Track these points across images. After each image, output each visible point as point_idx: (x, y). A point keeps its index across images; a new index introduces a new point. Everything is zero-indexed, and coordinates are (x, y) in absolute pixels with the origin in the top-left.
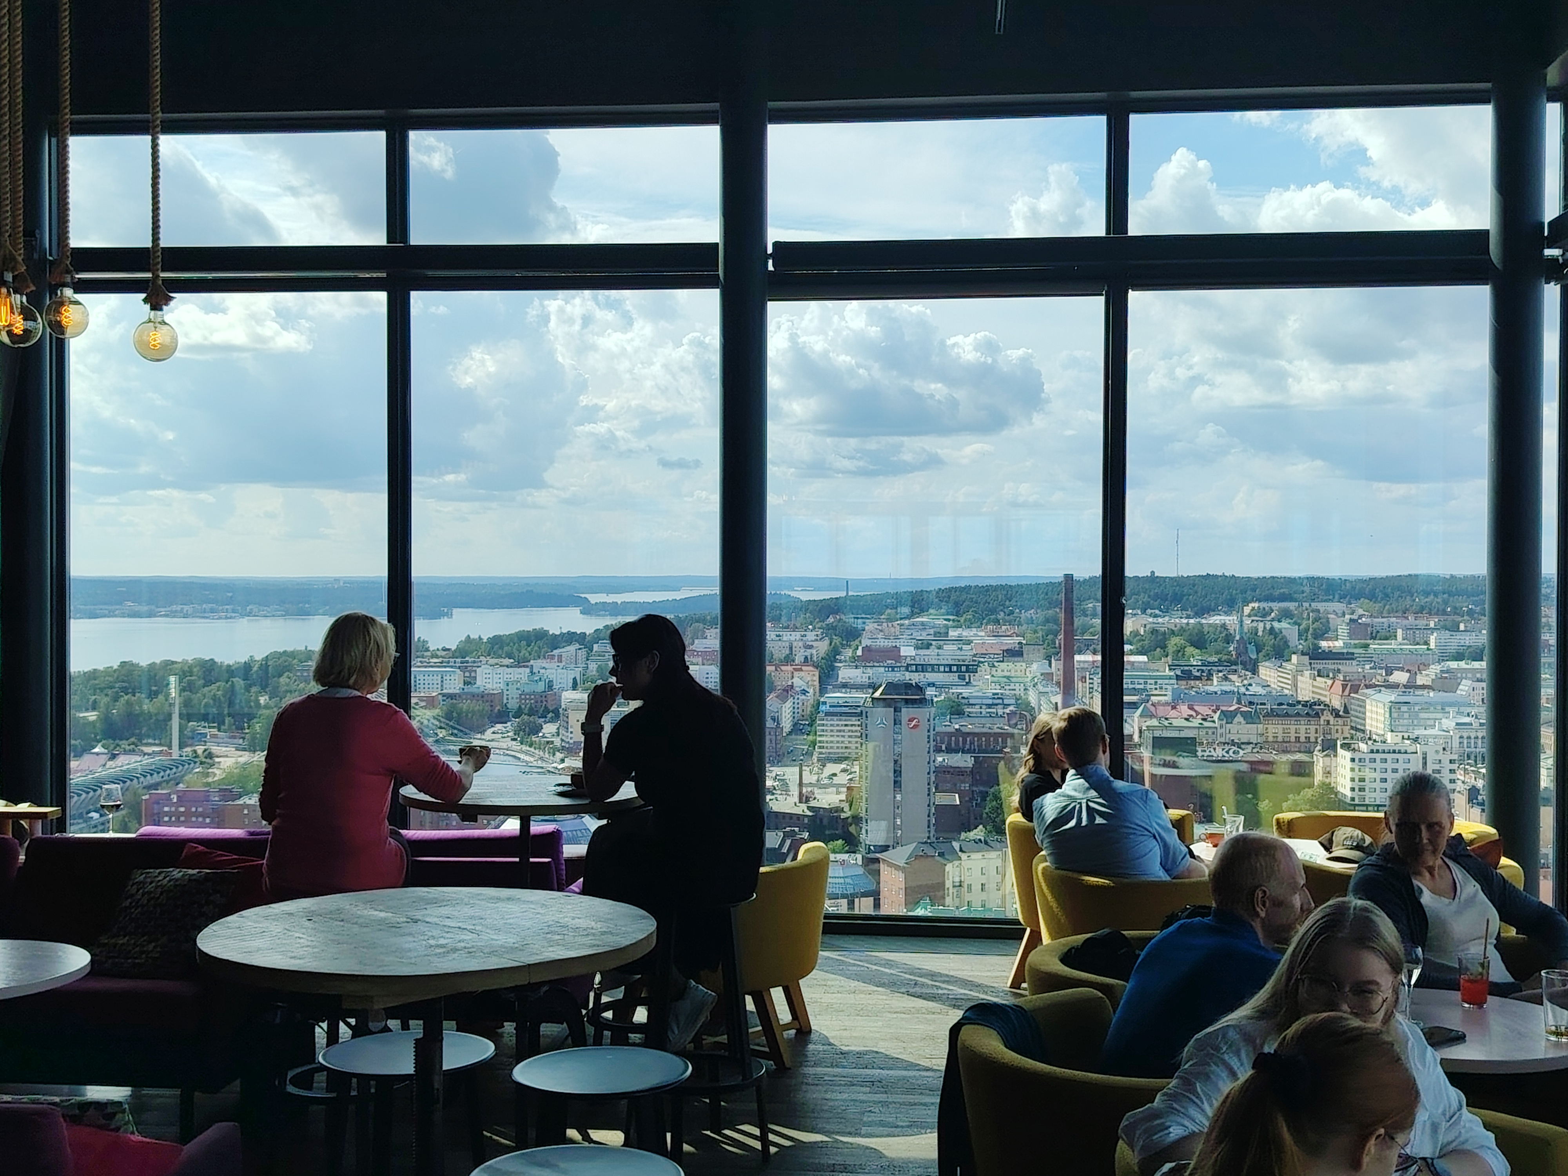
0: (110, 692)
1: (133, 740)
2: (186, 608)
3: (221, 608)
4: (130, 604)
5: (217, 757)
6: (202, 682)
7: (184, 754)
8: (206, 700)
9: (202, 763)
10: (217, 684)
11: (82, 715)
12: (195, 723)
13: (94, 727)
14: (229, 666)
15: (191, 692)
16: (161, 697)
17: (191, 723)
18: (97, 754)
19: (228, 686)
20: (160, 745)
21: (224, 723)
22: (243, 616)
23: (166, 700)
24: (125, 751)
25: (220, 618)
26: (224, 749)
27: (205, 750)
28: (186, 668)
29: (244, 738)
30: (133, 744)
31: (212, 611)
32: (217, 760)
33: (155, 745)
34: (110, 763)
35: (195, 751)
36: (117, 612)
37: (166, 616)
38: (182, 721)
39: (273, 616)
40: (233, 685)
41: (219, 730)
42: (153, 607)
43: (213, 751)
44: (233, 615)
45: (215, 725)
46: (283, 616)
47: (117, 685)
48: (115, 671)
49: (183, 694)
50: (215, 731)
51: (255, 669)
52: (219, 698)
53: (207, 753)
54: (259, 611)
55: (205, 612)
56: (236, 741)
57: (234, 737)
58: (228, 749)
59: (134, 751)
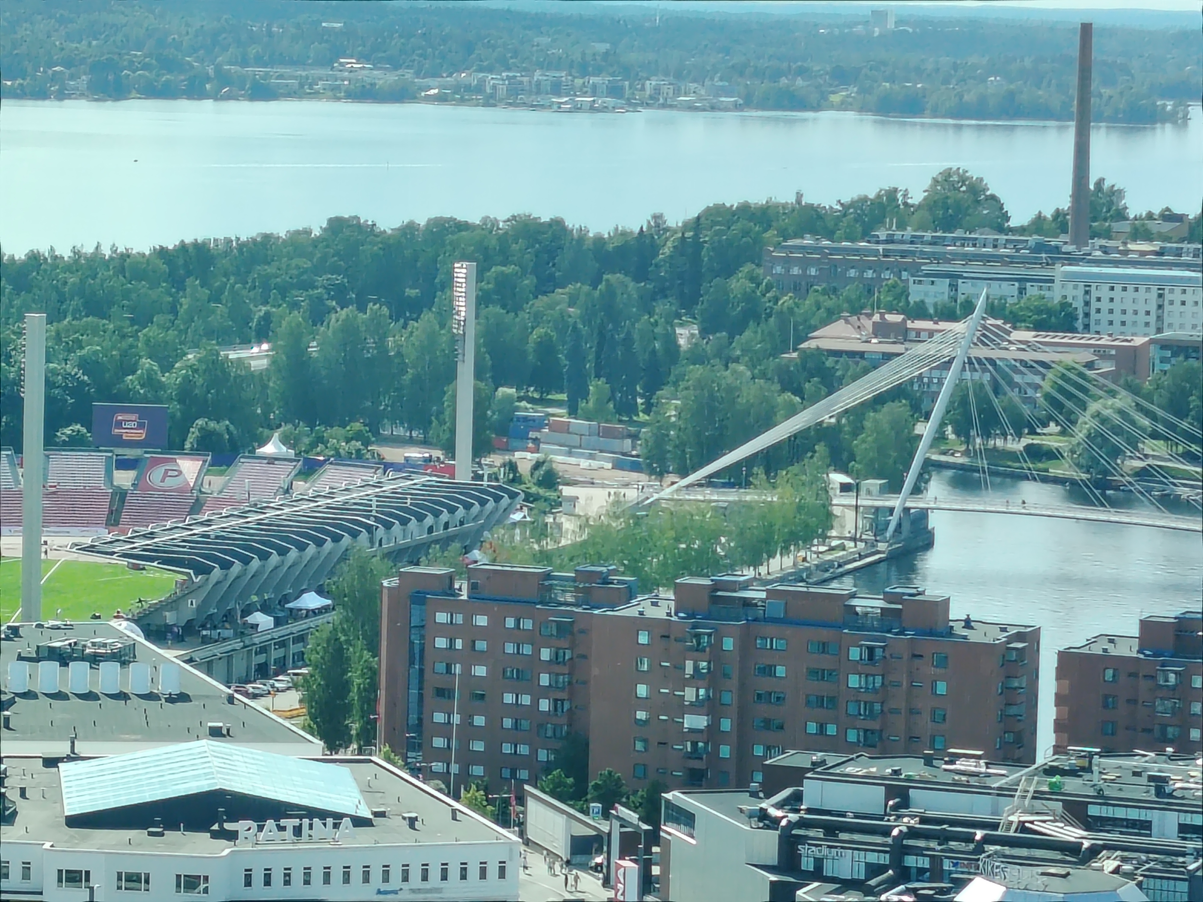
0: (301, 297)
1: (357, 426)
2: (492, 79)
3: (579, 82)
4: (351, 63)
5: (569, 483)
6: (529, 281)
7: (486, 472)
8: (540, 331)
9: (530, 498)
10: (570, 288)
11: (233, 355)
12: (512, 391)
13: (265, 387)
14: (599, 240)
15: (503, 307)
16: (428, 317)
17: (502, 390)
18: (272, 460)
19: (597, 293)
20: (425, 443)
21: (585, 395)
22: (632, 105)
23: (442, 326)
24: (338, 455)
25: (577, 109)
26: (584, 463)
27: (538, 465)
28: (494, 242)
29: (634, 437)
30: (358, 436)
31: (557, 89)
32: (567, 491)
33: (411, 442)
34: (300, 485)
35: (512, 467)
36: (319, 87)
37: (441, 99)
38: (482, 385)
39: (713, 108)
40: (611, 292)
41: (573, 412)
42: (409, 74)
43: (558, 468)
44: (610, 101)
45: (564, 397)
46: (737, 107)
47: (320, 280)
48: (316, 242)
49: (484, 312)
50: (560, 415)
51: (667, 250)
52: (575, 328)
53: (542, 471)
54: (677, 92)
55: (538, 92)
56: (616, 444)
57: (608, 434)
58: (595, 464)
59: (359, 455)
